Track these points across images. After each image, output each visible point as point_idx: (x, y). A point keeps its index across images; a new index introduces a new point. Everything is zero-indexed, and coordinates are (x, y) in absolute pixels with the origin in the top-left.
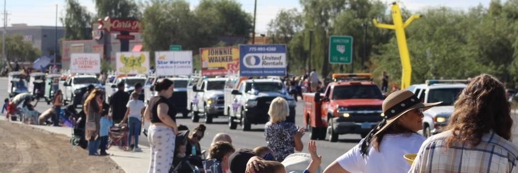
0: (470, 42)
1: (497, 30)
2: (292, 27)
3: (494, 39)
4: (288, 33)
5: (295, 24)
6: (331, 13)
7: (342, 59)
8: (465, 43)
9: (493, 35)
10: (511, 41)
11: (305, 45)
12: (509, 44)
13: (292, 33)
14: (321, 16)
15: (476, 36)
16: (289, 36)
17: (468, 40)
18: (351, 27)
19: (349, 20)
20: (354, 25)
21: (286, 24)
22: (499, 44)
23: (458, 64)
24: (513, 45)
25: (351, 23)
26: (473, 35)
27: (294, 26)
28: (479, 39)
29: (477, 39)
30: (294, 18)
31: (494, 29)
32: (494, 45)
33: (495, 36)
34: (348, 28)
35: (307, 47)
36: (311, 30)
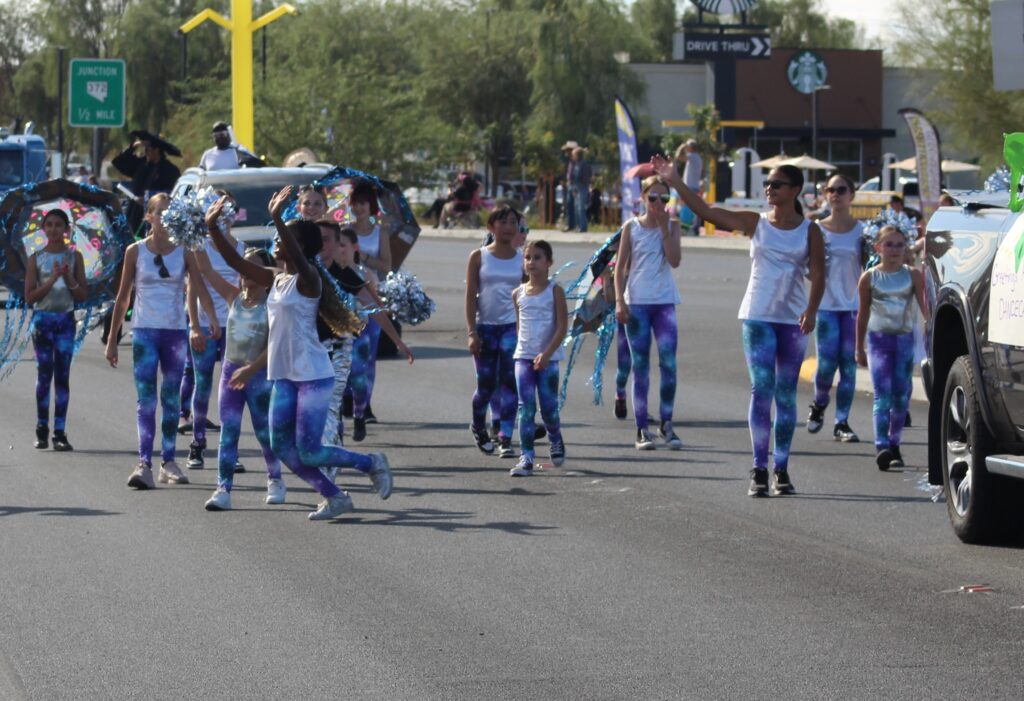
0: (426, 70)
1: (492, 37)
2: (21, 41)
3: (485, 61)
4: (14, 57)
5: (29, 32)
6: (108, 6)
7: (100, 114)
8: (417, 72)
9: (482, 51)
10: (525, 64)
11: (46, 86)
12: (521, 71)
13: (22, 56)
14: (85, 14)
15: (441, 52)
16: (16, 62)
17: (423, 65)
18: (154, 38)
19: (148, 22)
20: (160, 34)
21: (7, 35)
22: (496, 71)
23: (379, 123)
24: (529, 76)
25: (152, 28)
26: (434, 52)
27: (25, 38)
28: (450, 61)
29: (443, 61)
30: (24, 20)
31: (485, 38)
32: (485, 76)
33: (488, 53)
34: (145, 40)
35: (52, 91)
36: (62, 47)
